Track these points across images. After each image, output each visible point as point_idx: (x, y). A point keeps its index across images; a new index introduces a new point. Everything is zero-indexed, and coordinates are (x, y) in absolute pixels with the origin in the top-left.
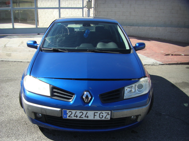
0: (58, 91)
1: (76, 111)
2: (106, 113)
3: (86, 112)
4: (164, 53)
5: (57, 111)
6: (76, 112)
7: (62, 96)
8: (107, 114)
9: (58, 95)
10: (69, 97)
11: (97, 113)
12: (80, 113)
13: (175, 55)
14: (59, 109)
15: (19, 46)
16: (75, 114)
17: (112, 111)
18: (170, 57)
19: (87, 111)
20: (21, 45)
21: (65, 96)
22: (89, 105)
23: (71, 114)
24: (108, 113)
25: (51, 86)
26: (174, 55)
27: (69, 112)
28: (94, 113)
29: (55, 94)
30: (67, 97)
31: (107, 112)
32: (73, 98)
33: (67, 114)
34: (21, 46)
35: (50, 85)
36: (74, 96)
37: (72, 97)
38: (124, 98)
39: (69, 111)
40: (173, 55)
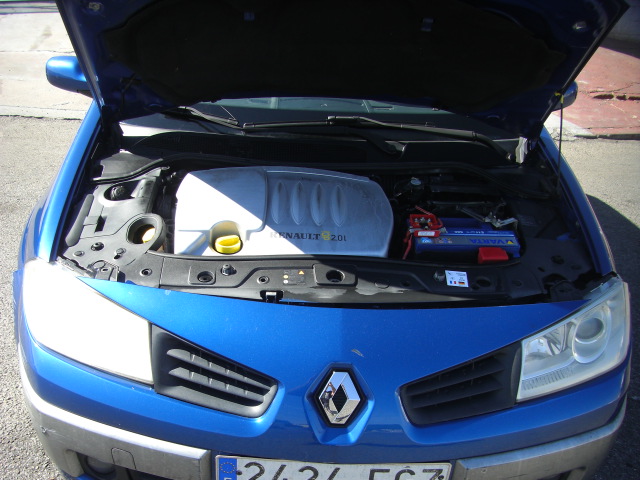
0: (194, 359)
1: (284, 462)
2: (431, 471)
3: (332, 467)
4: (591, 90)
5: (188, 460)
6: (282, 468)
7: (211, 383)
8: (433, 474)
9: (193, 377)
10: (247, 394)
11: (388, 471)
12: (302, 470)
13: (632, 99)
14: (198, 453)
15: (34, 48)
16: (279, 473)
17: (460, 462)
18: (614, 103)
19: (337, 466)
20: (42, 42)
21: (229, 388)
22: (347, 438)
23: (259, 474)
24: (440, 471)
25: (157, 331)
26: (627, 97)
27: (248, 466)
28: (373, 472)
29: (179, 372)
30: (239, 392)
31: (436, 466)
32: (266, 398)
33: (240, 473)
34: (41, 47)
35: (151, 324)
36: (272, 389)
37: (263, 392)
38: (520, 397)
39: (248, 460)
40: (622, 98)
